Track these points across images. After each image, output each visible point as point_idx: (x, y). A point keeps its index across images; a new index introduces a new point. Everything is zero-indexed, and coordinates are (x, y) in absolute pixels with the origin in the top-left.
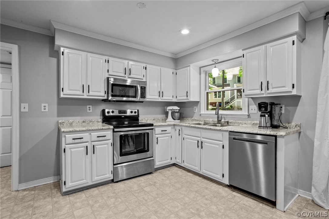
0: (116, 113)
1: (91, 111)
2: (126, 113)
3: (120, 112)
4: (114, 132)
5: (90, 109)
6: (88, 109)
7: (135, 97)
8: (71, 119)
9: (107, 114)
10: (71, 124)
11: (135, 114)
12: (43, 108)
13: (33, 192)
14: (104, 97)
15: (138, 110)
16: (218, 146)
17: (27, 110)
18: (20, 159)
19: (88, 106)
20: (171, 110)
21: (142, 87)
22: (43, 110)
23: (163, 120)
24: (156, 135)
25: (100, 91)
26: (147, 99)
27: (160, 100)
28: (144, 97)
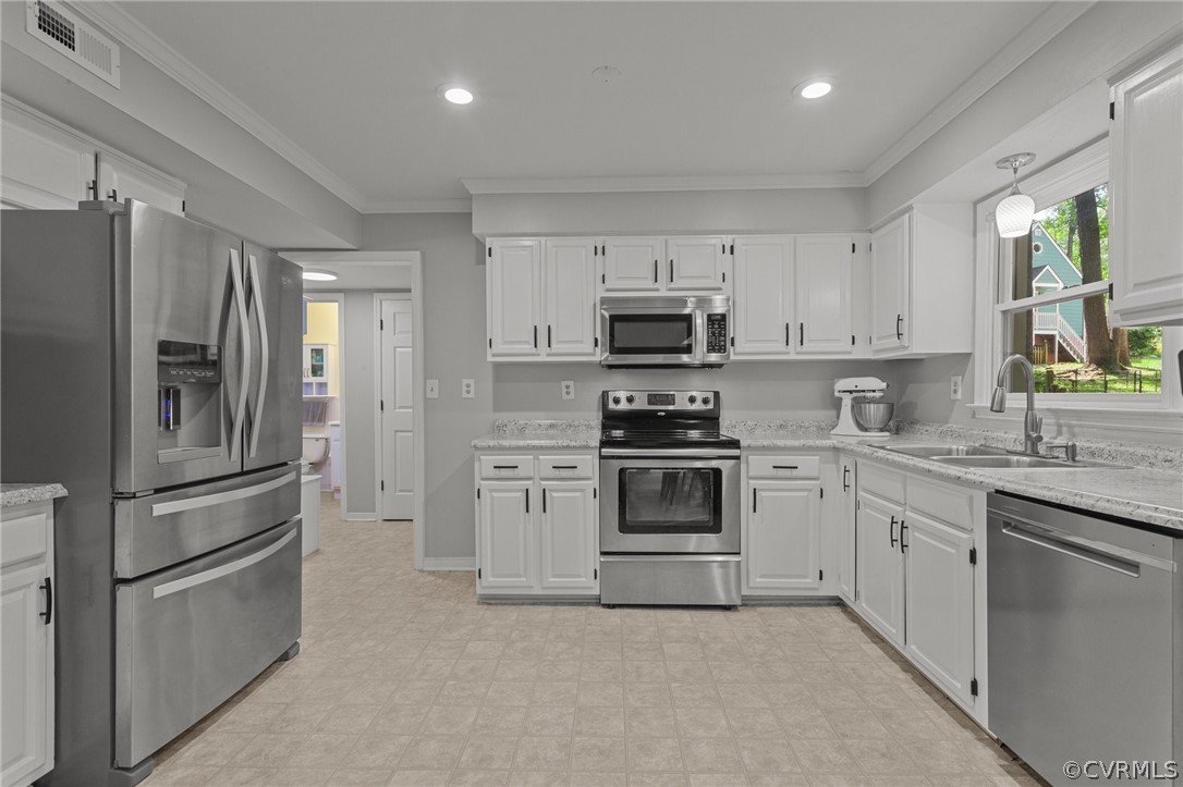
0: (641, 404)
1: (572, 396)
2: (674, 404)
3: (652, 399)
4: (602, 457)
5: (569, 389)
6: (564, 390)
7: (688, 350)
8: (521, 418)
9: (612, 406)
10: (522, 430)
11: (703, 407)
12: (465, 389)
13: (440, 581)
14: (594, 354)
15: (717, 394)
16: (953, 551)
17: (435, 395)
18: (427, 503)
19: (564, 384)
20: (851, 392)
21: (713, 318)
22: (465, 395)
23: (820, 428)
24: (751, 475)
25: (582, 340)
26: (734, 355)
27: (793, 357)
28: (722, 349)
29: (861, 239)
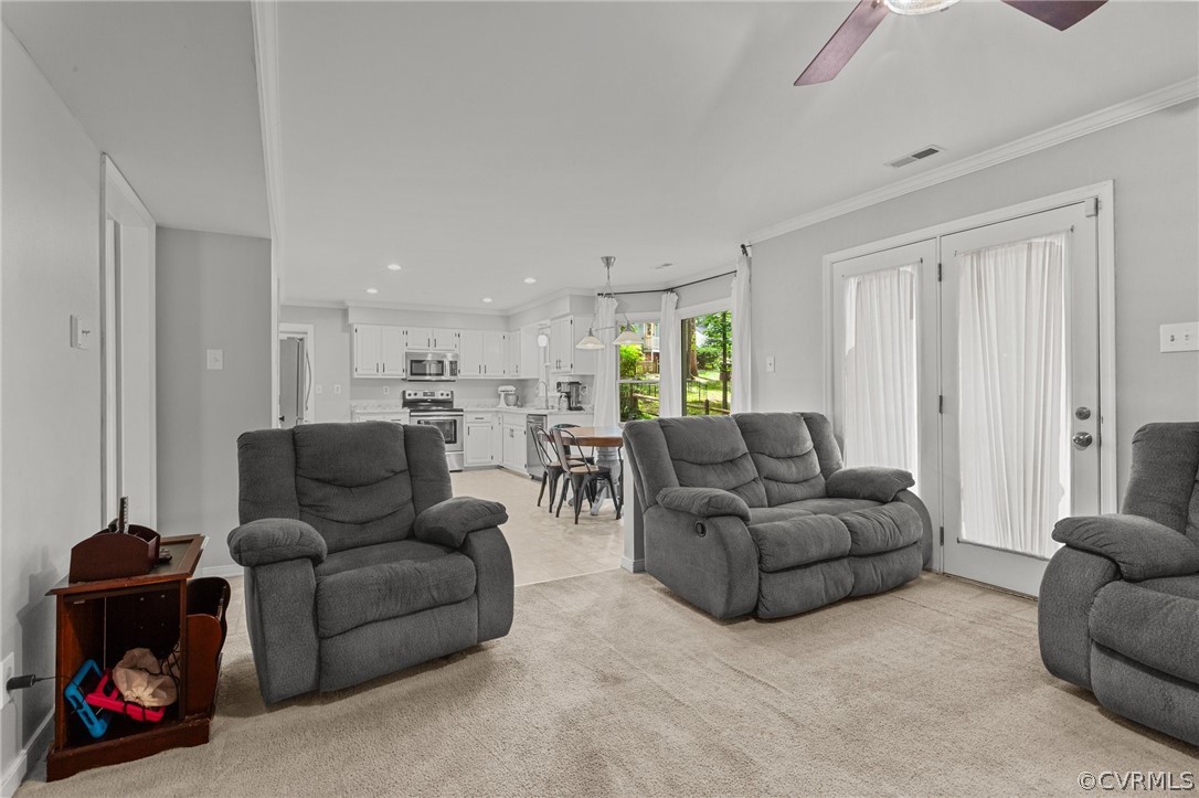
0: (421, 396)
1: (388, 393)
2: (434, 396)
3: (425, 394)
5: (386, 390)
7: (442, 374)
9: (408, 397)
11: (447, 397)
12: (336, 389)
14: (401, 375)
15: (452, 392)
19: (384, 388)
20: (504, 391)
21: (452, 362)
22: (336, 392)
23: (492, 405)
24: (467, 423)
25: (398, 368)
26: (459, 376)
27: (482, 378)
28: (455, 375)
29: (506, 334)
